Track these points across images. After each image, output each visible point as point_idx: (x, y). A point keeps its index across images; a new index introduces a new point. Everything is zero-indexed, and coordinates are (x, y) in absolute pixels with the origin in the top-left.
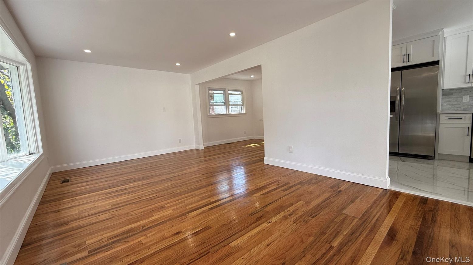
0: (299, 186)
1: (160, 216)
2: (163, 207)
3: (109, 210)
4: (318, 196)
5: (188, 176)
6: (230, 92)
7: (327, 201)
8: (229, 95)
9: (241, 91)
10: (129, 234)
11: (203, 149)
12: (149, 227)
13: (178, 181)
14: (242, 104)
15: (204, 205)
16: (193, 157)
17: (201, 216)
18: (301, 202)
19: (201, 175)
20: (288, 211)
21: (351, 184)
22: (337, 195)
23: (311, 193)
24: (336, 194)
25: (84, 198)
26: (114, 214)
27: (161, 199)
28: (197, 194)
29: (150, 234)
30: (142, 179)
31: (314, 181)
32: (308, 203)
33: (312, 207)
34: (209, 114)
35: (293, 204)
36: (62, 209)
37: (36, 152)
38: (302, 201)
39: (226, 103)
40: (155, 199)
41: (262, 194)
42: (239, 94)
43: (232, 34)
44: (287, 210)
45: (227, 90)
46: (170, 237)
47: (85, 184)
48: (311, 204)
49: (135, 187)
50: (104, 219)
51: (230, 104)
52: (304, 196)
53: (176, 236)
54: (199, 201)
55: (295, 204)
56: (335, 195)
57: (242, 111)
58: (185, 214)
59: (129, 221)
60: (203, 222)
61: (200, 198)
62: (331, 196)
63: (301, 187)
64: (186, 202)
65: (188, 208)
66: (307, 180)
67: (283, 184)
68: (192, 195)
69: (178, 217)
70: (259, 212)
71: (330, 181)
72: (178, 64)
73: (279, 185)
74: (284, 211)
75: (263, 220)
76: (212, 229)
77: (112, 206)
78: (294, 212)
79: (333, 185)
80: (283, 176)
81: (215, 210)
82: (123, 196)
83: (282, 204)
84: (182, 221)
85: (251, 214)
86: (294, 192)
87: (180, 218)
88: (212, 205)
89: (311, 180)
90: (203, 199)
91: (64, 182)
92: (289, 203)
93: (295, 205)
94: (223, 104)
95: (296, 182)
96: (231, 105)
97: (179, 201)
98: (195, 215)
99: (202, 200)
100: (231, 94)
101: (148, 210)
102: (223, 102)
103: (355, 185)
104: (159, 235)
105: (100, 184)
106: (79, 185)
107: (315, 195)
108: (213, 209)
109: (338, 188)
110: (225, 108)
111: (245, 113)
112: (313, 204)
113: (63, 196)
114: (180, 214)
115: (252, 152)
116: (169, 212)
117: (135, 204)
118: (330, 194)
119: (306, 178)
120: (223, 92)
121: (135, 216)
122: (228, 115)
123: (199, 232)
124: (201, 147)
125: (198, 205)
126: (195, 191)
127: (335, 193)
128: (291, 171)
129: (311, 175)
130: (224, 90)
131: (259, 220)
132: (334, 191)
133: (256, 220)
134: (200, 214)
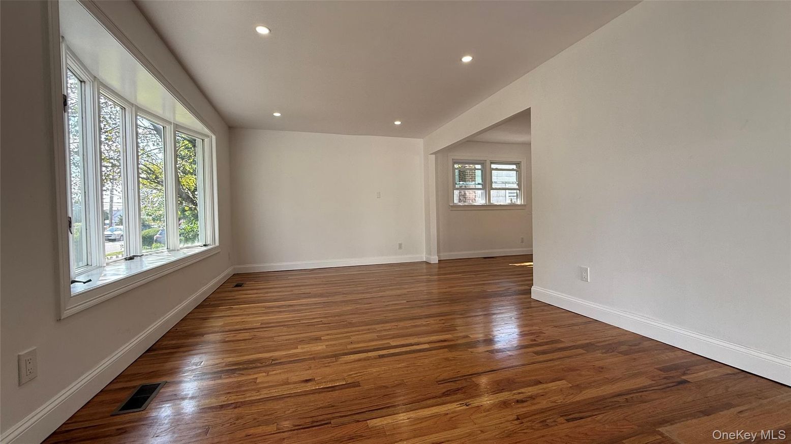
0: (581, 351)
1: (305, 350)
2: (318, 339)
3: (256, 328)
4: (613, 381)
5: (384, 301)
6: (493, 166)
7: (632, 395)
8: (493, 171)
9: (518, 164)
10: (251, 365)
11: (437, 262)
12: (280, 363)
13: (366, 305)
14: (517, 187)
15: (374, 349)
16: (413, 273)
17: (356, 365)
18: (564, 382)
19: (405, 301)
20: (519, 393)
21: (730, 372)
22: (669, 387)
23: (601, 369)
24: (665, 386)
25: (241, 309)
26: (255, 335)
27: (323, 327)
28: (378, 329)
29: (274, 372)
30: (321, 295)
31: (624, 348)
32: (579, 388)
33: (582, 398)
34: (452, 205)
35: (541, 383)
36: (211, 317)
37: (212, 244)
38: (567, 381)
39: (487, 185)
40: (316, 326)
41: (487, 351)
42: (513, 170)
43: (467, 59)
44: (520, 391)
45: (488, 162)
46: (295, 383)
47: (255, 291)
48: (584, 392)
49: (304, 304)
50: (241, 338)
51: (493, 187)
52: (578, 372)
53: (303, 384)
54: (373, 340)
55: (546, 383)
56: (662, 387)
57: (518, 199)
58: (336, 356)
59: (264, 348)
60: (355, 374)
61: (377, 336)
62: (651, 386)
63: (586, 353)
64: (353, 338)
65: (349, 347)
66: (607, 343)
67: (545, 340)
68: (369, 330)
69: (328, 357)
70: (458, 382)
71: (667, 356)
72: (398, 123)
73: (535, 340)
74: (511, 390)
75: (459, 396)
76: (360, 388)
77: (262, 324)
78: (532, 398)
79: (674, 365)
80: (556, 327)
81: (386, 359)
82: (282, 314)
83: (517, 377)
84: (327, 365)
85: (439, 381)
86: (560, 360)
87: (327, 359)
88: (387, 350)
89: (621, 343)
90: (380, 338)
91: (237, 286)
92: (533, 378)
93: (544, 386)
94: (480, 186)
95: (579, 343)
96: (496, 189)
97: (345, 335)
98: (352, 359)
99: (377, 340)
100: (497, 169)
101: (297, 339)
102: (479, 184)
103: (743, 376)
104: (284, 376)
105: (269, 295)
106: (249, 292)
107: (606, 376)
108: (385, 357)
109: (684, 374)
110: (484, 194)
111: (523, 203)
112: (590, 394)
113: (223, 302)
114: (331, 353)
115: (520, 276)
116: (319, 347)
117: (288, 327)
118: (649, 382)
119: (611, 338)
120: (480, 166)
121: (276, 343)
122: (489, 207)
123: (337, 388)
124: (434, 259)
125: (368, 346)
126: (378, 324)
127: (665, 384)
128: (580, 320)
129: (626, 335)
130: (482, 162)
131: (448, 395)
132: (665, 378)
133: (444, 393)
134: (359, 360)
